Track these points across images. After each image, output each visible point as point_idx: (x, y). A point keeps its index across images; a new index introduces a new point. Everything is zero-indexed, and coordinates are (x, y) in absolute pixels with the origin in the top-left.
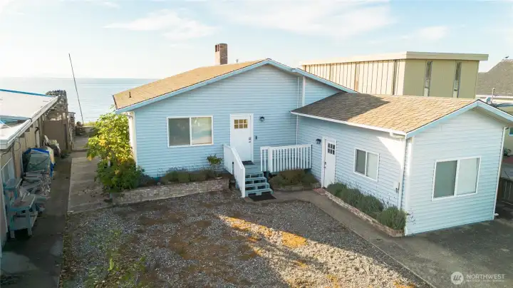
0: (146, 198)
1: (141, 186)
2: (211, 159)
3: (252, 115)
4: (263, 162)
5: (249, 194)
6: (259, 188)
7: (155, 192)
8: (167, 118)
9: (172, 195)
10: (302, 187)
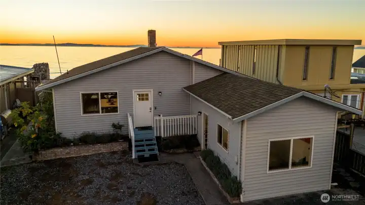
0: (59, 156)
1: (57, 146)
2: (114, 126)
3: (152, 90)
4: (157, 128)
5: (138, 156)
6: (149, 150)
7: (67, 151)
8: (81, 93)
9: (80, 154)
10: (186, 150)
